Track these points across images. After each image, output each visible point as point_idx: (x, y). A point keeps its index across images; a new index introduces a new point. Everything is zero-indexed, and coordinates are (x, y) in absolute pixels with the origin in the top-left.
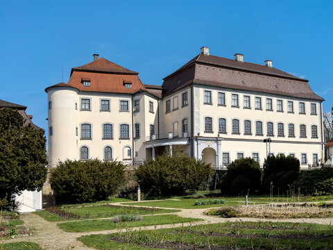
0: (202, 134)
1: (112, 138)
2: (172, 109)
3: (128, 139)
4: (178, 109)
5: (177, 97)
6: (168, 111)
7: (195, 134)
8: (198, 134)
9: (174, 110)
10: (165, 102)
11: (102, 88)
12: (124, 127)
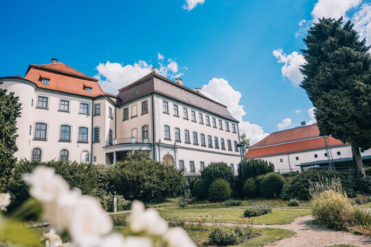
0: (163, 141)
1: (69, 141)
2: (130, 116)
3: (87, 142)
4: (136, 116)
5: (136, 105)
6: (126, 118)
7: (157, 141)
8: (160, 140)
9: (132, 118)
10: (122, 110)
11: (62, 88)
12: (83, 130)
